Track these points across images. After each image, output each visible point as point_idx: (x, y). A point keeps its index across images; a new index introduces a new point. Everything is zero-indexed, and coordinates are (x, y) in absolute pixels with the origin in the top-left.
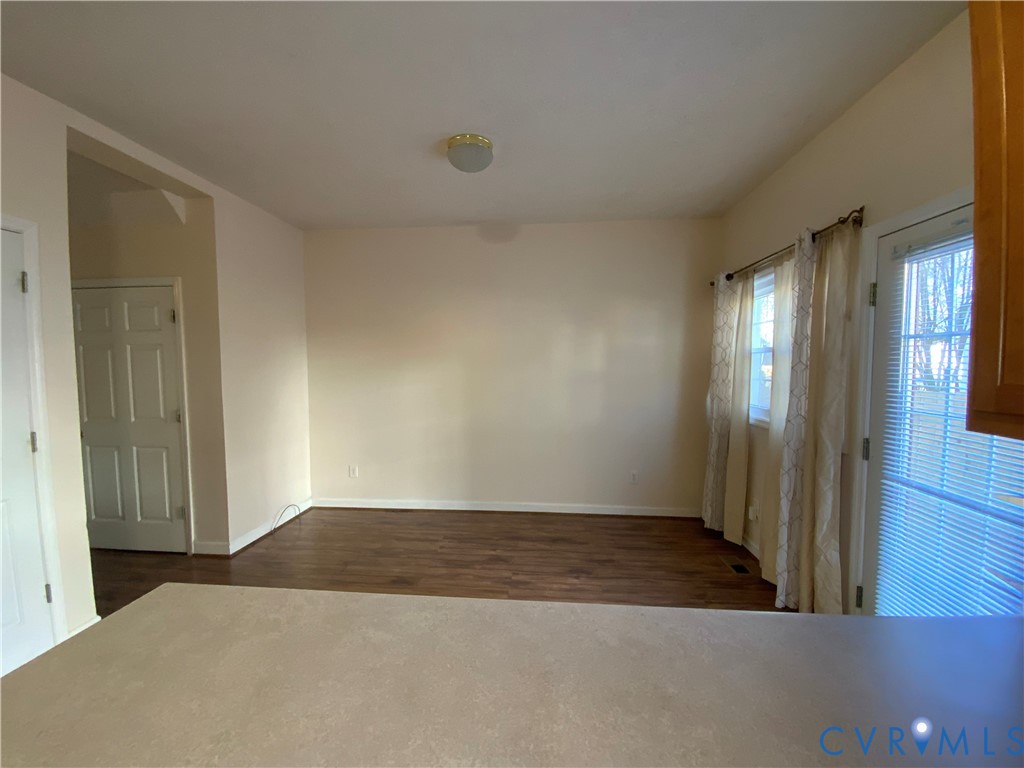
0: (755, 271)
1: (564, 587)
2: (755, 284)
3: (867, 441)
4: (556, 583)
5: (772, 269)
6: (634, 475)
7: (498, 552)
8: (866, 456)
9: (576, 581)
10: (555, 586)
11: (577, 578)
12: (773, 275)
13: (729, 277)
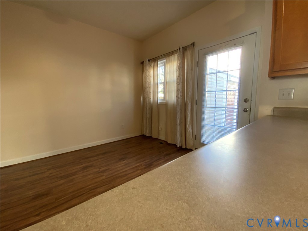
0: (158, 59)
1: (123, 165)
2: (158, 63)
3: (196, 101)
4: (119, 165)
5: (165, 58)
6: (123, 126)
7: (84, 165)
8: (196, 104)
9: (124, 162)
10: (120, 166)
11: (124, 161)
12: (165, 60)
13: (149, 60)
